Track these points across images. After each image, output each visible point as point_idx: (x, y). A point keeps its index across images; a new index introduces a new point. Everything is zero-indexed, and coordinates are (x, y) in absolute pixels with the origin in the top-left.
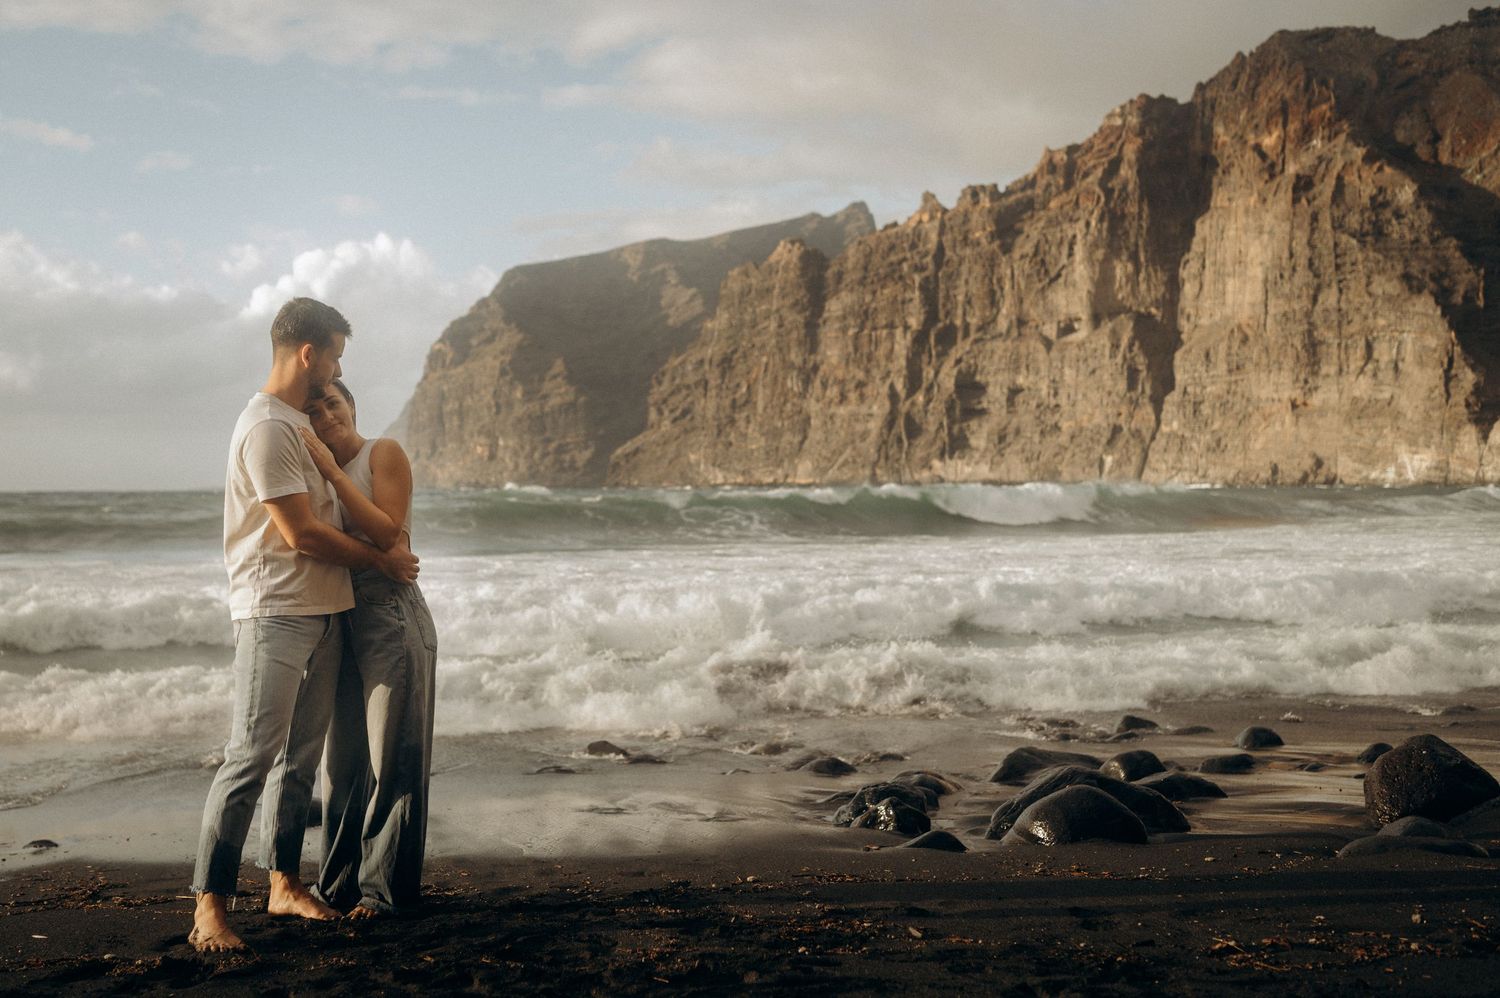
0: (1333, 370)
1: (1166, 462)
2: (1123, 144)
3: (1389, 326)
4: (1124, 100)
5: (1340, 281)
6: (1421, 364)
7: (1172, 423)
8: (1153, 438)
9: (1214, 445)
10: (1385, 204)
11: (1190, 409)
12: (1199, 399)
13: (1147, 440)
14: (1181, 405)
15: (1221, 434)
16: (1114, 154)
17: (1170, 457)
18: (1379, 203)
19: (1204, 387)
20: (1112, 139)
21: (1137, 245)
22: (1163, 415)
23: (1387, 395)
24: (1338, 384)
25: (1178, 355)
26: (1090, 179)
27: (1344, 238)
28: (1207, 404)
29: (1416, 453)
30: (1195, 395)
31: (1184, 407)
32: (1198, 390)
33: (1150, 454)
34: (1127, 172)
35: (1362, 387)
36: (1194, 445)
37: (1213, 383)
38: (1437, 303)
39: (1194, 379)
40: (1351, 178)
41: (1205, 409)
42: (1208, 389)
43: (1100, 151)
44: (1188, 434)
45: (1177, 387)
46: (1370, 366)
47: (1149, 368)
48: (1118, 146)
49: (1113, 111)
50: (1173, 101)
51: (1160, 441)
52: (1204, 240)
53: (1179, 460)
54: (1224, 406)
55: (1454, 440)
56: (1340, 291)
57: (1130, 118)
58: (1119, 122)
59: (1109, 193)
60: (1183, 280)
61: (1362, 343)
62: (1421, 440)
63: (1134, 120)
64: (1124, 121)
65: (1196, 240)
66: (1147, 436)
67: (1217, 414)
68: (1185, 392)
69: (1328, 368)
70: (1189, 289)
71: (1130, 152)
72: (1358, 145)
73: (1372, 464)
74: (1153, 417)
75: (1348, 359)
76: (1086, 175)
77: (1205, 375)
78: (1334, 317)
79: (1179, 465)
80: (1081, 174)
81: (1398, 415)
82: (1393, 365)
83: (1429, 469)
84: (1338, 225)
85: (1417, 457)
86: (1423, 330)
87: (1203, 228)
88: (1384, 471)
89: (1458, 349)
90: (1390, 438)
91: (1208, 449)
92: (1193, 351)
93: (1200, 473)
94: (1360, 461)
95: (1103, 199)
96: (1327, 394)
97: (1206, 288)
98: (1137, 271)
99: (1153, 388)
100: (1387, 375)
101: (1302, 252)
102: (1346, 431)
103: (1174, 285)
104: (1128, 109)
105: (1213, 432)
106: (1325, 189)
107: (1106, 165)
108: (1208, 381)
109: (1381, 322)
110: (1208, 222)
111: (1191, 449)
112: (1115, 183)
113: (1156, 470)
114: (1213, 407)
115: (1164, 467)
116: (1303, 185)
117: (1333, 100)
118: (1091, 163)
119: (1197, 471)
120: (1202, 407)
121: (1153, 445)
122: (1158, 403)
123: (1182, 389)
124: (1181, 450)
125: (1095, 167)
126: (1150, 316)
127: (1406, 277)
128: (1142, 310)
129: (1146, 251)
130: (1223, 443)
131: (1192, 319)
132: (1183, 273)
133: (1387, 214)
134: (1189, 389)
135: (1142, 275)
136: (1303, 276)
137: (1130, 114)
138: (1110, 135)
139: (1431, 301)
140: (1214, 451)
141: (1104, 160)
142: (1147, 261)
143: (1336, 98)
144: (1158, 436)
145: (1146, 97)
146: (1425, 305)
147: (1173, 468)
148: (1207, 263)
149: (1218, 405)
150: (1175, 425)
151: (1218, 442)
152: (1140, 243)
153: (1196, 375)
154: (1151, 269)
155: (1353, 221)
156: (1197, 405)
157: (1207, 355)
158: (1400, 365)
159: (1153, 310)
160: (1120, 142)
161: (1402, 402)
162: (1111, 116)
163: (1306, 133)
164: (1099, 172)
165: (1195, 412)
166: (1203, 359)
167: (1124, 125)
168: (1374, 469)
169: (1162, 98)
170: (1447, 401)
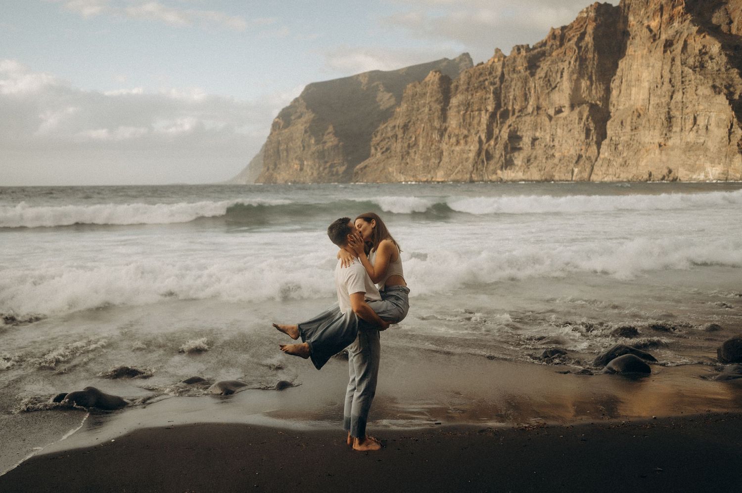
0: (678, 129)
1: (602, 171)
2: (587, 26)
3: (705, 109)
4: (588, 5)
5: (683, 89)
6: (718, 126)
7: (605, 153)
8: (596, 160)
9: (623, 163)
10: (706, 53)
11: (613, 147)
12: (617, 143)
13: (594, 161)
14: (609, 145)
15: (627, 158)
16: (583, 30)
17: (604, 169)
18: (702, 53)
19: (620, 137)
20: (582, 23)
21: (592, 72)
22: (601, 151)
23: (702, 141)
24: (681, 136)
25: (609, 123)
26: (571, 42)
27: (686, 69)
28: (621, 145)
29: (714, 167)
30: (616, 141)
31: (611, 146)
32: (617, 139)
33: (595, 167)
34: (588, 39)
35: (691, 137)
36: (615, 164)
37: (624, 135)
38: (727, 99)
39: (615, 133)
40: (691, 41)
41: (620, 147)
42: (622, 139)
43: (576, 29)
44: (612, 159)
45: (608, 137)
46: (695, 127)
47: (595, 129)
48: (584, 27)
49: (583, 10)
50: (610, 5)
51: (599, 162)
52: (622, 70)
53: (607, 170)
54: (628, 145)
55: (731, 161)
56: (683, 93)
57: (590, 13)
58: (585, 15)
59: (580, 48)
60: (612, 89)
61: (692, 117)
62: (717, 161)
63: (592, 14)
64: (588, 14)
65: (619, 70)
66: (593, 159)
67: (625, 149)
68: (611, 139)
69: (676, 129)
70: (615, 93)
71: (590, 30)
72: (695, 26)
73: (693, 172)
74: (596, 151)
75: (685, 124)
76: (569, 40)
77: (620, 132)
78: (680, 105)
79: (607, 173)
80: (567, 39)
81: (707, 150)
82: (706, 127)
83: (719, 174)
84: (684, 63)
85: (714, 168)
86: (720, 111)
87: (622, 64)
88: (699, 175)
89: (735, 120)
90: (703, 160)
91: (621, 165)
92: (616, 121)
93: (617, 176)
95: (577, 51)
96: (675, 140)
97: (622, 92)
98: (591, 85)
99: (596, 138)
100: (702, 131)
101: (667, 75)
102: (683, 156)
103: (608, 91)
104: (589, 9)
105: (623, 158)
106: (678, 46)
107: (579, 36)
108: (622, 134)
109: (701, 107)
110: (624, 62)
111: (613, 165)
112: (583, 44)
113: (597, 175)
114: (624, 146)
115: (601, 173)
116: (668, 44)
117: (684, 4)
118: (572, 35)
119: (615, 175)
120: (619, 146)
121: (596, 163)
122: (599, 145)
123: (610, 139)
124: (608, 165)
125: (574, 36)
126: (597, 105)
127: (714, 87)
128: (593, 102)
129: (596, 75)
130: (627, 163)
131: (616, 106)
132: (612, 85)
133: (707, 57)
134: (613, 138)
135: (594, 86)
136: (667, 86)
137: (591, 11)
138: (581, 22)
139: (724, 97)
140: (623, 166)
141: (578, 33)
142: (596, 80)
143: (685, 3)
144: (598, 159)
145: (598, 3)
146: (722, 99)
147: (604, 174)
148: (623, 80)
149: (626, 145)
150: (606, 154)
151: (626, 162)
152: (593, 71)
153: (617, 132)
154: (598, 83)
155: (691, 61)
156: (616, 145)
157: (622, 123)
158: (709, 127)
159: (598, 102)
160: (586, 24)
161: (710, 144)
162: (582, 12)
163: (671, 19)
164: (575, 39)
165: (615, 148)
166: (620, 123)
167: (588, 16)
168: (695, 174)
169: (605, 4)
170: (729, 143)
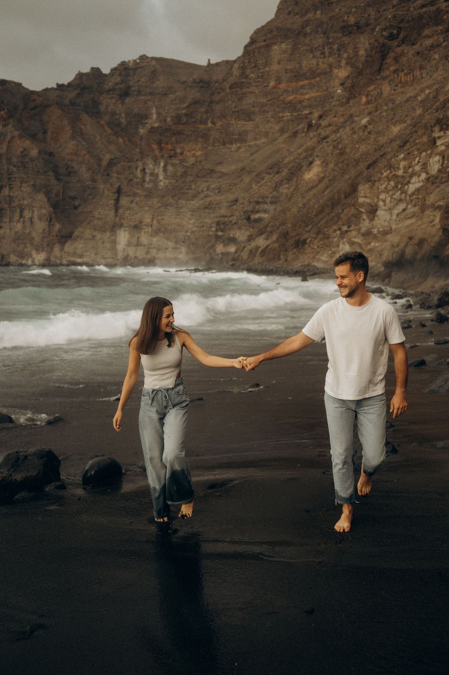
94: (18, 256)
